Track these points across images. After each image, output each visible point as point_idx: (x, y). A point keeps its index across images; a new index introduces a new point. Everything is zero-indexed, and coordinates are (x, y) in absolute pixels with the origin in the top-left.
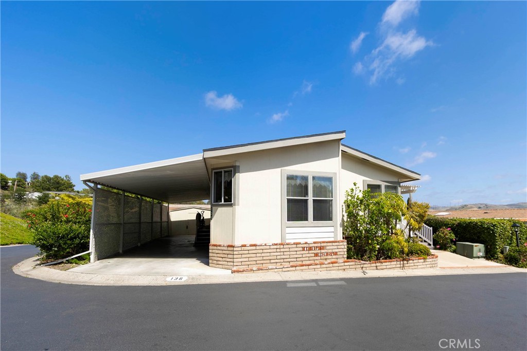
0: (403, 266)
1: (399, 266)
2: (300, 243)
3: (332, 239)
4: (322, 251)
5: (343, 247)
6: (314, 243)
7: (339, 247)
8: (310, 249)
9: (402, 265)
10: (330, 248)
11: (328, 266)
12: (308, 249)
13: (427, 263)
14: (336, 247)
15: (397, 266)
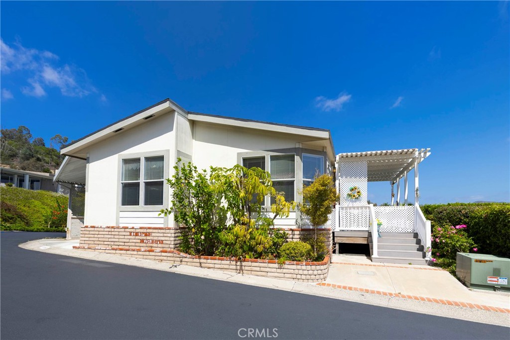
0: (241, 269)
1: (234, 267)
2: (127, 228)
3: (162, 226)
4: (148, 238)
5: (169, 235)
6: (141, 228)
7: (165, 235)
8: (137, 234)
9: (239, 267)
10: (156, 235)
11: (144, 253)
12: (134, 234)
13: (285, 271)
14: (162, 235)
15: (231, 267)
